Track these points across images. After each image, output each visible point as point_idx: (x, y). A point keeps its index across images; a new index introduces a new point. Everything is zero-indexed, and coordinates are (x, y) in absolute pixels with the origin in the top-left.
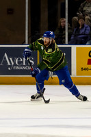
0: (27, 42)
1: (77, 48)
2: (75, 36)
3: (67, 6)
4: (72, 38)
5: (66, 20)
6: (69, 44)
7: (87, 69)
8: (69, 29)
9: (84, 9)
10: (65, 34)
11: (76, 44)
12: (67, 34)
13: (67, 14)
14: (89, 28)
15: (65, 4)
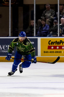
0: (10, 35)
1: (41, 39)
2: (40, 31)
3: (35, 13)
4: (38, 32)
5: (35, 21)
7: (48, 52)
9: (46, 14)
11: (41, 36)
12: (35, 30)
13: (35, 18)
14: (48, 27)
15: (33, 11)
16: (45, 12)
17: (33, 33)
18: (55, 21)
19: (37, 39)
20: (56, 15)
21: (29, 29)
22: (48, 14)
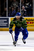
2: (10, 14)
6: (8, 17)
8: (8, 11)
10: (6, 13)
12: (7, 13)
13: (7, 6)
15: (6, 3)
16: (13, 3)
17: (6, 15)
18: (19, 8)
19: (8, 18)
20: (19, 5)
21: (4, 13)
22: (15, 4)
